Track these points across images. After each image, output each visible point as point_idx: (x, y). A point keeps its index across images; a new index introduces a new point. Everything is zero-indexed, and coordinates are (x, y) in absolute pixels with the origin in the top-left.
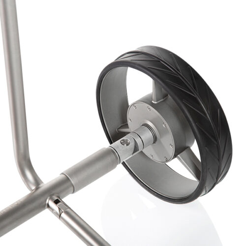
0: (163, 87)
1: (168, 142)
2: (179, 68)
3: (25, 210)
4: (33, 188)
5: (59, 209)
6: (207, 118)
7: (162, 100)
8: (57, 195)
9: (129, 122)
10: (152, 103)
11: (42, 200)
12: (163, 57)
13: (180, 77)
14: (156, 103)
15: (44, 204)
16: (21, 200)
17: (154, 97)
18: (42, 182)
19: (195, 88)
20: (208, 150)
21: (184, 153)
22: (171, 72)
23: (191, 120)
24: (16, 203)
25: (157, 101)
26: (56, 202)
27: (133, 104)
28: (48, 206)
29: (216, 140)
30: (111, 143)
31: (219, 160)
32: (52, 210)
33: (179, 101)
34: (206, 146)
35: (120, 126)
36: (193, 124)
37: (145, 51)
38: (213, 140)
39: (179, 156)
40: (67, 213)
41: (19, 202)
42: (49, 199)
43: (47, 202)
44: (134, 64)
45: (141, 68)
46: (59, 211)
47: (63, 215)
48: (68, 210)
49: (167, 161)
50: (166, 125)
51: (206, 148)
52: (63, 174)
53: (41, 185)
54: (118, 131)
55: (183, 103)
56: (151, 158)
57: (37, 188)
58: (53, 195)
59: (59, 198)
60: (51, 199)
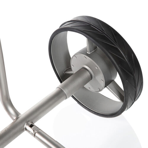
0: (93, 42)
1: (100, 79)
2: (103, 29)
3: (11, 133)
4: (15, 118)
5: (34, 130)
6: (126, 61)
7: (94, 51)
8: (31, 121)
9: (72, 67)
10: (87, 53)
11: (21, 125)
12: (92, 23)
13: (105, 35)
14: (90, 53)
15: (23, 128)
16: (8, 128)
17: (88, 50)
18: (20, 114)
19: (115, 41)
20: (128, 82)
21: (111, 85)
22: (98, 32)
23: (115, 63)
24: (5, 130)
25: (90, 52)
26: (31, 126)
27: (74, 56)
28: (26, 129)
29: (133, 75)
30: (61, 82)
31: (135, 88)
32: (29, 132)
33: (106, 51)
34: (127, 79)
35: (66, 70)
36: (117, 66)
37: (79, 19)
38: (130, 74)
39: (107, 86)
40: (39, 133)
42: (26, 125)
43: (25, 127)
44: (74, 29)
45: (78, 31)
46: (34, 132)
47: (37, 135)
48: (40, 131)
49: (100, 90)
50: (98, 67)
51: (127, 81)
53: (19, 116)
54: (65, 73)
55: (109, 52)
56: (89, 89)
57: (17, 118)
58: (29, 121)
59: (32, 123)
60: (27, 124)
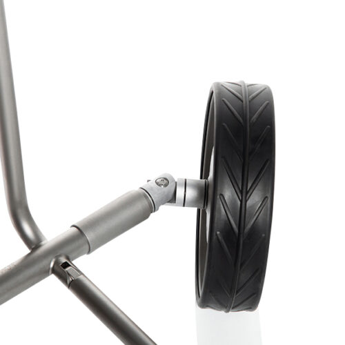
11: (45, 262)
15: (48, 268)
16: (15, 264)
18: (45, 239)
26: (65, 266)
41: (12, 266)
52: (74, 226)
53: (43, 243)
58: (60, 256)
59: (69, 260)
